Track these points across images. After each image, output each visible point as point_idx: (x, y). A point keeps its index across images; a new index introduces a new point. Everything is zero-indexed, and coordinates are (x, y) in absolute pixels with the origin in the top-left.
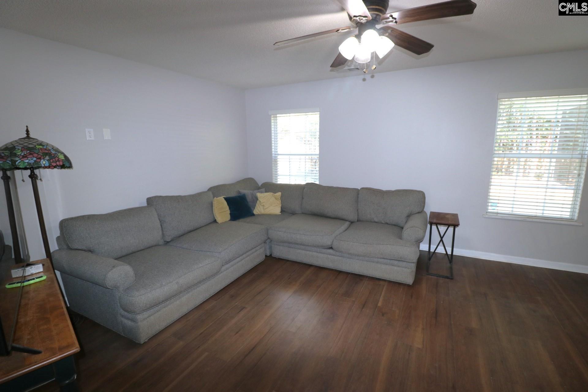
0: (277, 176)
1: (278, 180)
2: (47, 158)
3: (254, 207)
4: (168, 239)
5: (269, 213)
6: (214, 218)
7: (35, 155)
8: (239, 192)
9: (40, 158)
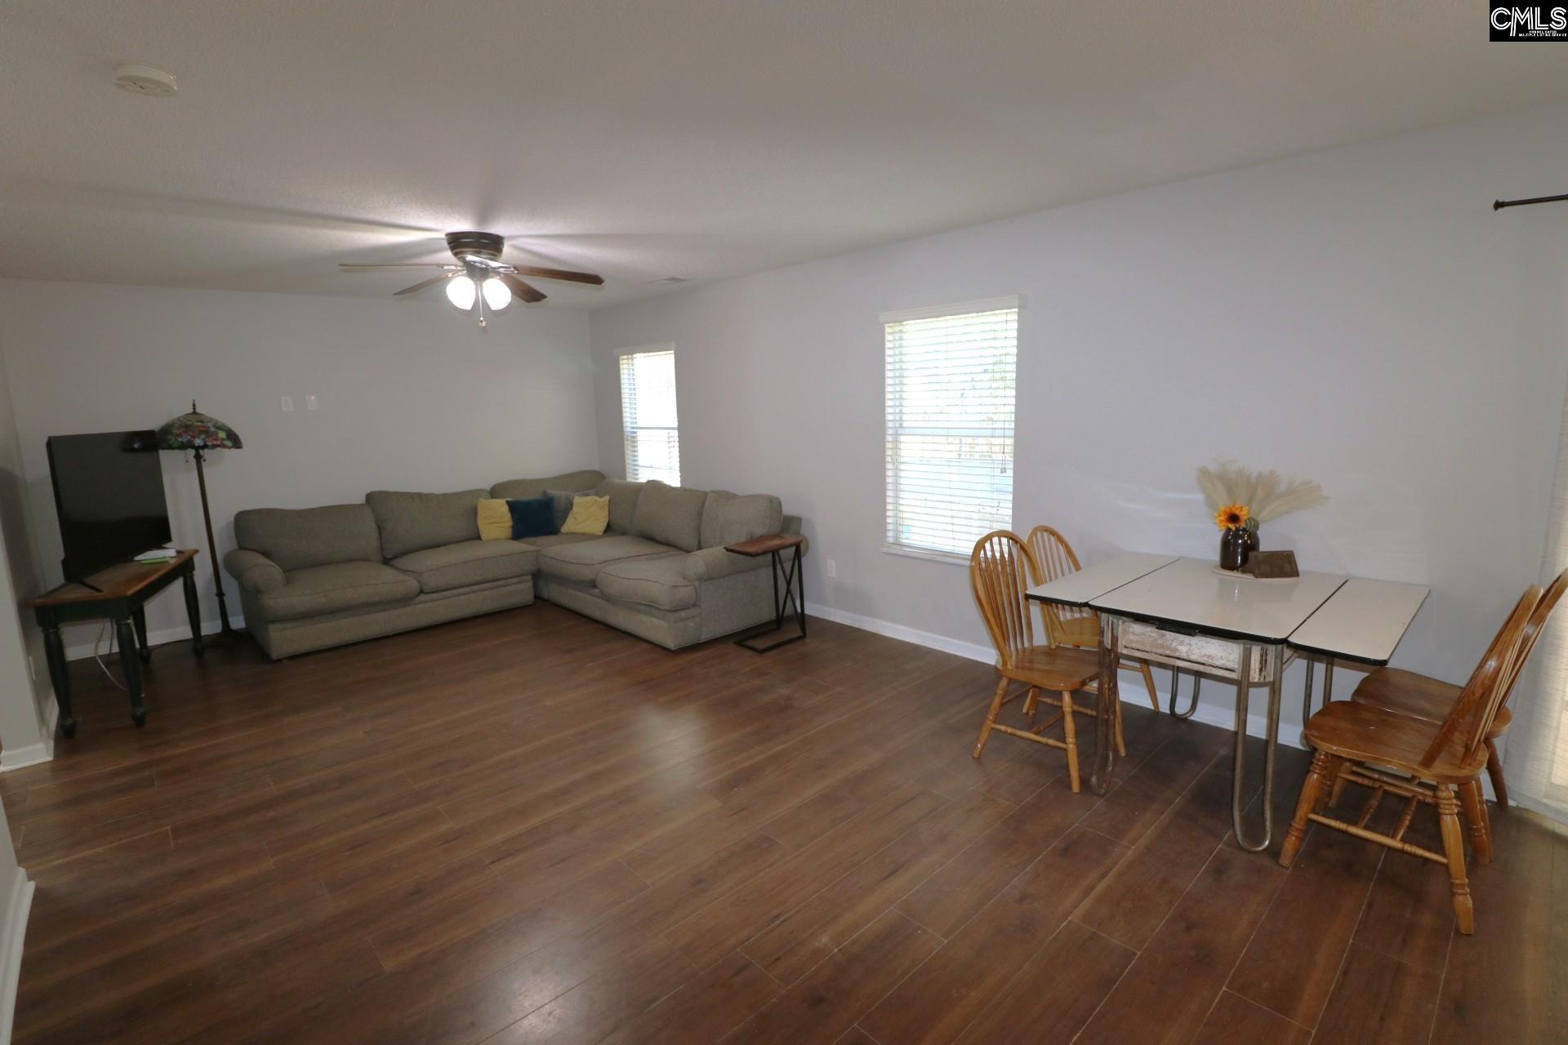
0: (637, 468)
1: (640, 476)
2: (203, 436)
3: (564, 519)
4: (389, 555)
5: (582, 531)
6: (477, 528)
7: (190, 433)
8: (545, 493)
9: (194, 437)
